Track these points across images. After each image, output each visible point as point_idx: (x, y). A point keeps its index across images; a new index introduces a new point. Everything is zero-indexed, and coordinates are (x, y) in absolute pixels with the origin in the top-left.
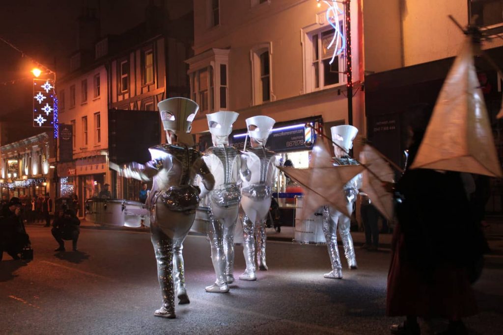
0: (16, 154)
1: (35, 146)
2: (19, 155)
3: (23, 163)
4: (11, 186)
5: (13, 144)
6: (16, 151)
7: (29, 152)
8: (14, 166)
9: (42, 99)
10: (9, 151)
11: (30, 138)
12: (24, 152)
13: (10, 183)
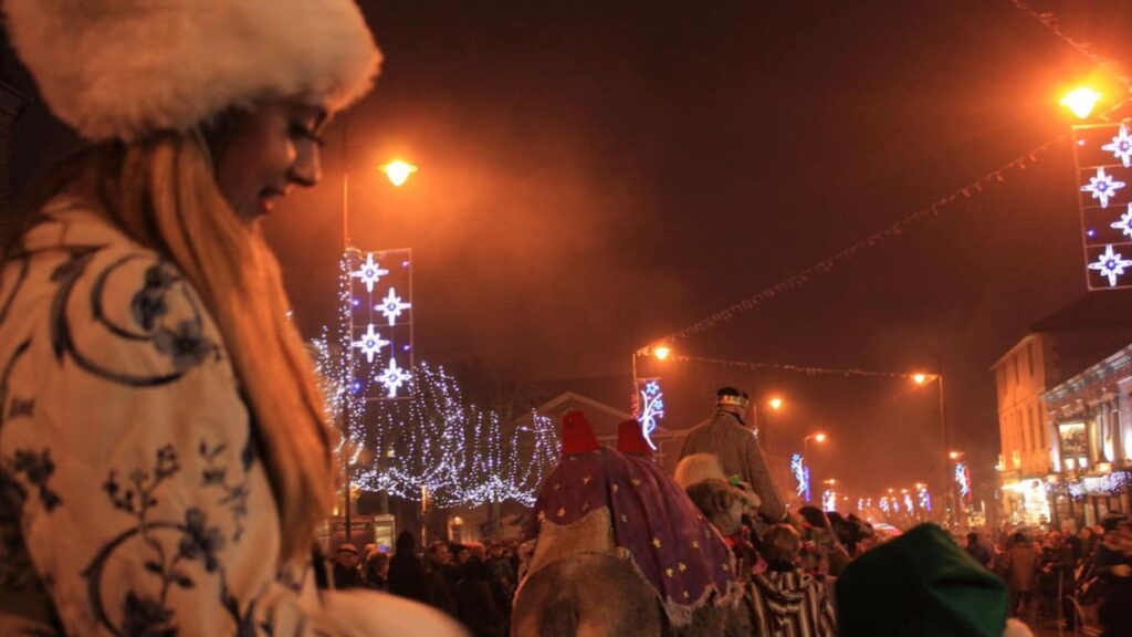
0: (1080, 408)
1: (1126, 380)
2: (1087, 408)
3: (1099, 430)
4: (1076, 490)
5: (1070, 381)
6: (1078, 401)
7: (1110, 396)
8: (1074, 440)
9: (1110, 192)
10: (1064, 401)
11: (1108, 360)
12: (1099, 398)
13: (1074, 483)
